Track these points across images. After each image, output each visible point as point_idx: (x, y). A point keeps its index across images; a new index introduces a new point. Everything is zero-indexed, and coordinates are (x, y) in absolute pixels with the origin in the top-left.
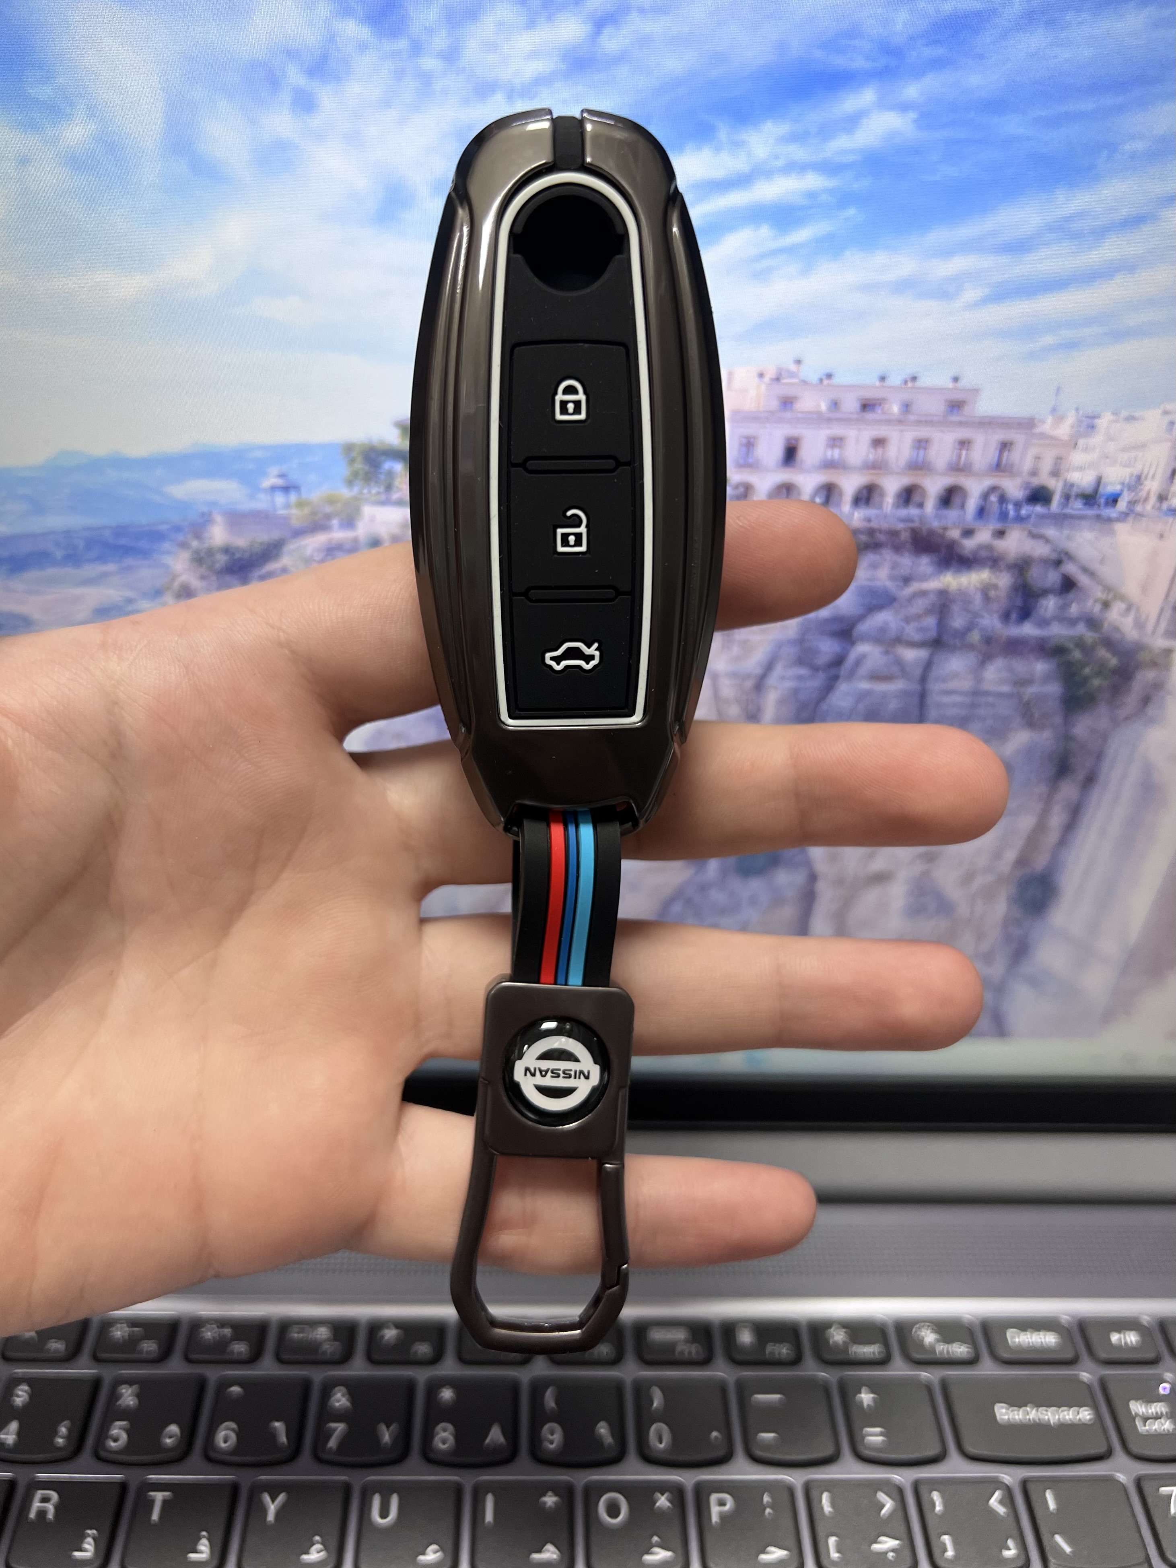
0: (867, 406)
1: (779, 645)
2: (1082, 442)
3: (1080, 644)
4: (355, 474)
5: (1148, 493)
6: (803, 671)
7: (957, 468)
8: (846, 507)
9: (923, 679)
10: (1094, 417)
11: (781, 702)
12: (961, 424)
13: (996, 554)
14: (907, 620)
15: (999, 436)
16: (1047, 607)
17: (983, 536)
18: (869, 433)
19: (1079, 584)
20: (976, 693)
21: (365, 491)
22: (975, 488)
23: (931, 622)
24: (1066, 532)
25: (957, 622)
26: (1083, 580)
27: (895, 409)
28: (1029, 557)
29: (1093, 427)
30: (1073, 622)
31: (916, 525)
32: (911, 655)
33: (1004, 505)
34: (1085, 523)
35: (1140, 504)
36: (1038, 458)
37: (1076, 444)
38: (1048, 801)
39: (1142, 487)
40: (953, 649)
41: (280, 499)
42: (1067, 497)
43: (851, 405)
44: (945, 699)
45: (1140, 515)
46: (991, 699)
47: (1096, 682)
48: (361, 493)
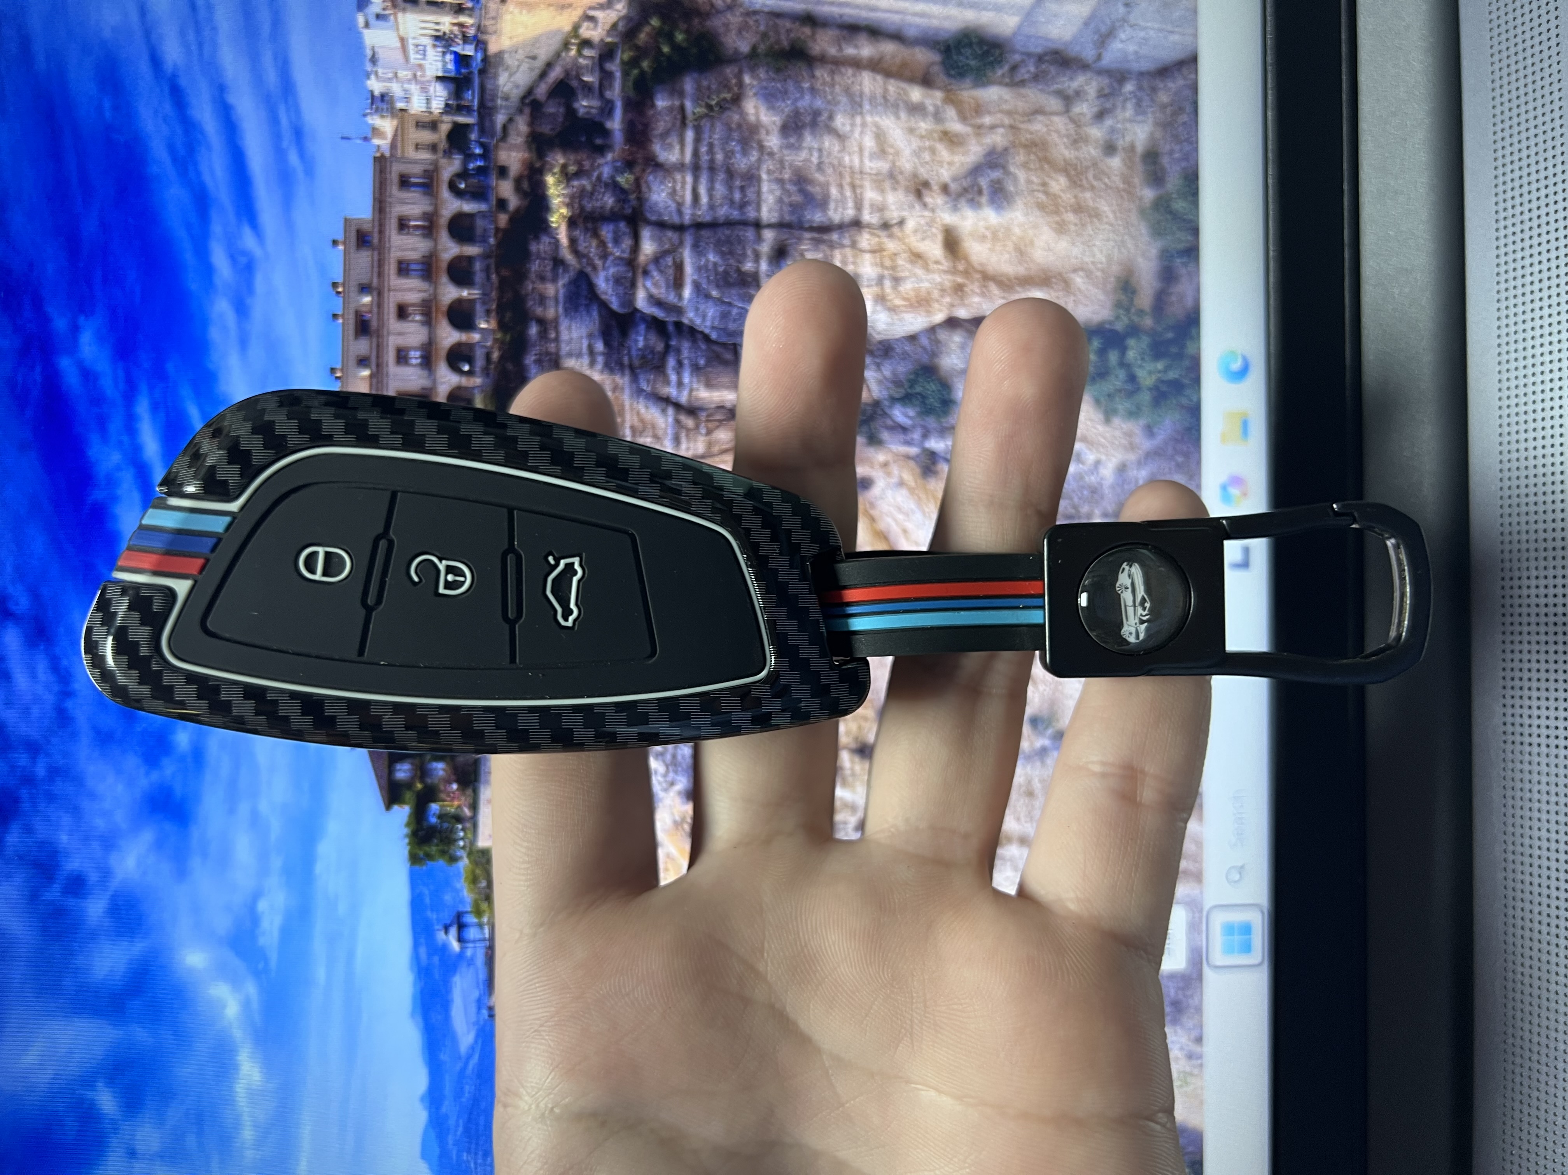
0: (363, 327)
1: (639, 392)
2: (400, 105)
3: (633, 63)
4: (443, 853)
5: (454, 24)
6: (671, 362)
7: (429, 228)
8: (476, 337)
9: (680, 228)
10: (373, 96)
11: (709, 385)
12: (381, 232)
13: (526, 173)
14: (604, 256)
15: (394, 190)
16: (585, 107)
17: (506, 189)
18: (393, 323)
19: (562, 76)
20: (696, 168)
21: (461, 843)
22: (451, 205)
23: (606, 232)
24: (499, 102)
25: (609, 201)
26: (556, 74)
27: (367, 299)
28: (528, 137)
29: (383, 96)
30: (606, 77)
31: (492, 261)
32: (648, 247)
33: (471, 172)
34: (489, 86)
35: (468, 30)
36: (417, 147)
37: (401, 110)
38: (838, 63)
39: (448, 32)
40: (641, 200)
41: (472, 933)
42: (460, 109)
43: (363, 346)
44: (704, 199)
45: (479, 28)
46: (704, 149)
47: (680, 37)
48: (464, 848)
